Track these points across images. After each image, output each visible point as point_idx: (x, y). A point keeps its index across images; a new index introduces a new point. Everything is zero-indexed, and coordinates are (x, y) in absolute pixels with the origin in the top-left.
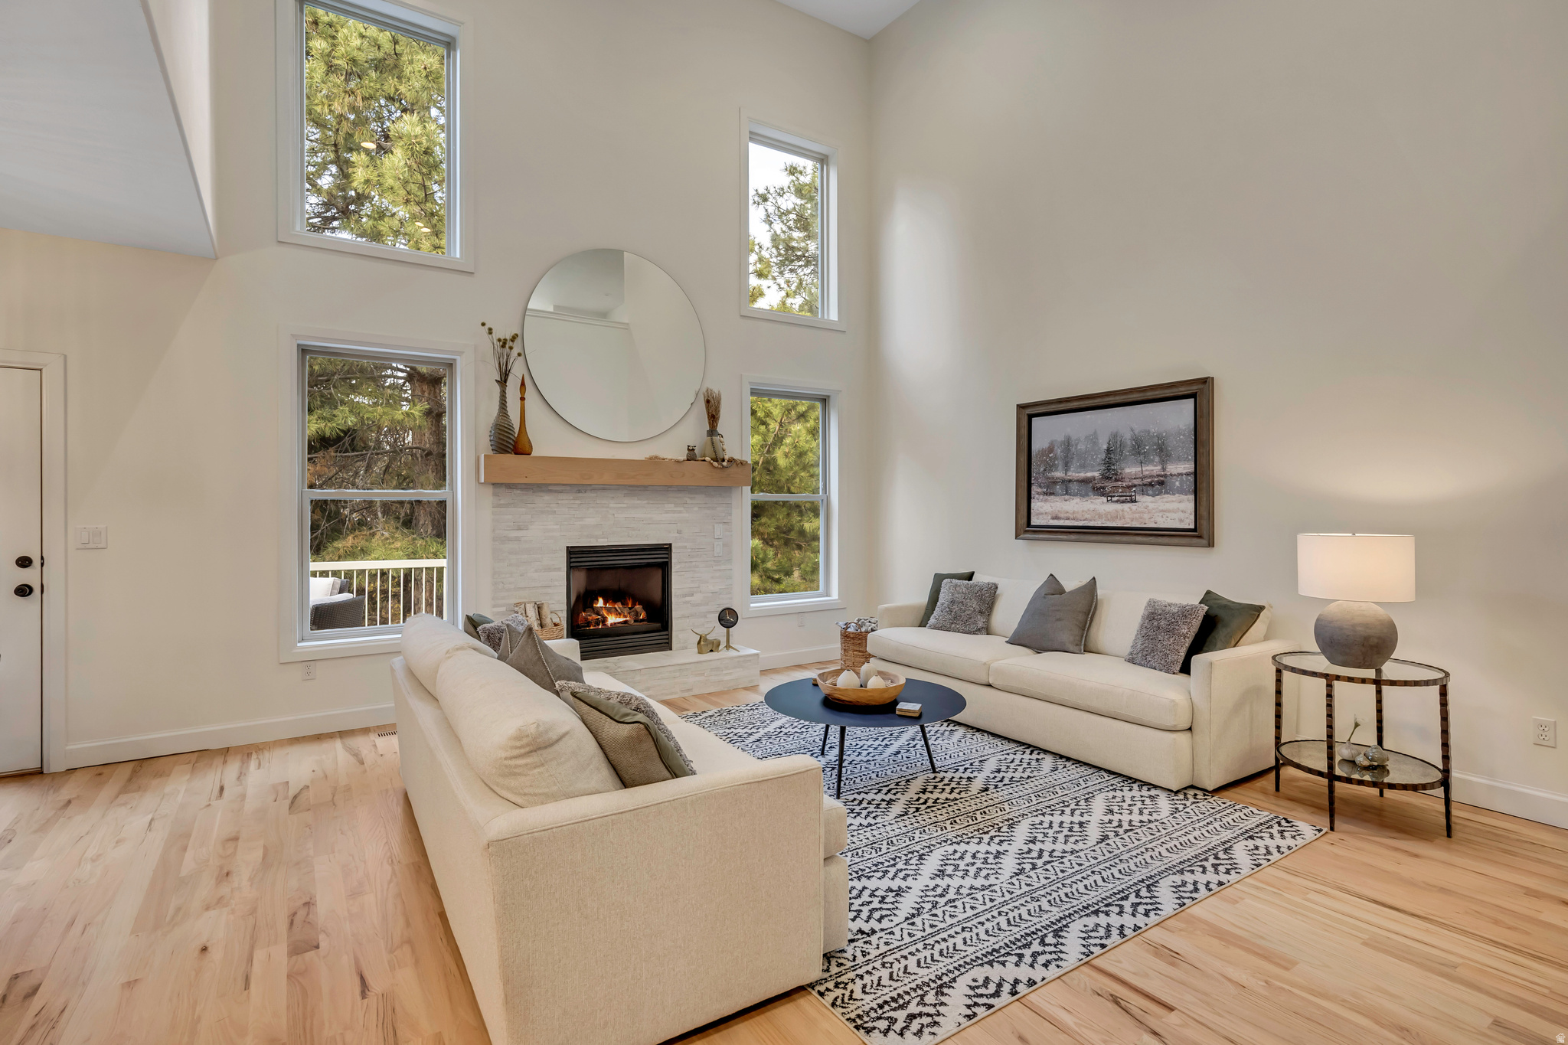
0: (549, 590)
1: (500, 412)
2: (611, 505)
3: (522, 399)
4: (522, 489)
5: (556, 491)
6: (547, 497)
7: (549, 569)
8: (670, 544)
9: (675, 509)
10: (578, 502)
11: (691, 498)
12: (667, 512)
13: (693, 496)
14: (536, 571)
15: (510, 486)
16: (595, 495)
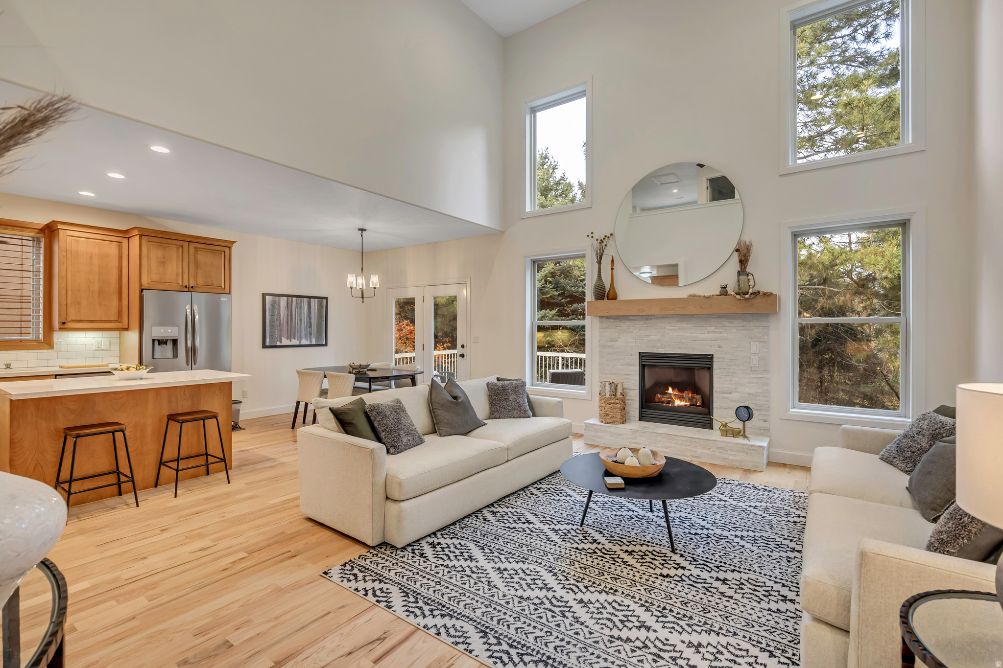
0: (629, 377)
1: (598, 278)
2: (667, 328)
3: (612, 269)
4: (614, 319)
5: (633, 320)
6: (628, 323)
7: (628, 365)
8: (713, 355)
9: (716, 330)
10: (646, 326)
11: (729, 323)
12: (708, 332)
13: (731, 321)
14: (621, 365)
15: (608, 317)
16: (657, 321)
